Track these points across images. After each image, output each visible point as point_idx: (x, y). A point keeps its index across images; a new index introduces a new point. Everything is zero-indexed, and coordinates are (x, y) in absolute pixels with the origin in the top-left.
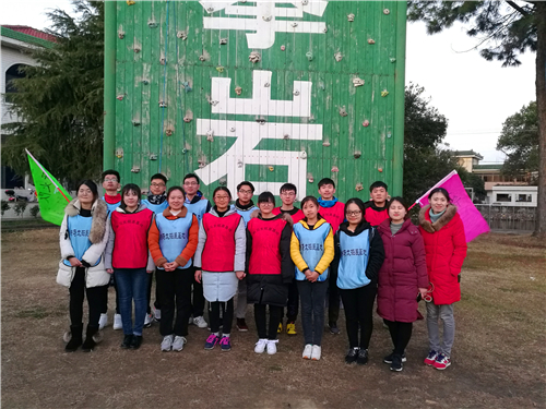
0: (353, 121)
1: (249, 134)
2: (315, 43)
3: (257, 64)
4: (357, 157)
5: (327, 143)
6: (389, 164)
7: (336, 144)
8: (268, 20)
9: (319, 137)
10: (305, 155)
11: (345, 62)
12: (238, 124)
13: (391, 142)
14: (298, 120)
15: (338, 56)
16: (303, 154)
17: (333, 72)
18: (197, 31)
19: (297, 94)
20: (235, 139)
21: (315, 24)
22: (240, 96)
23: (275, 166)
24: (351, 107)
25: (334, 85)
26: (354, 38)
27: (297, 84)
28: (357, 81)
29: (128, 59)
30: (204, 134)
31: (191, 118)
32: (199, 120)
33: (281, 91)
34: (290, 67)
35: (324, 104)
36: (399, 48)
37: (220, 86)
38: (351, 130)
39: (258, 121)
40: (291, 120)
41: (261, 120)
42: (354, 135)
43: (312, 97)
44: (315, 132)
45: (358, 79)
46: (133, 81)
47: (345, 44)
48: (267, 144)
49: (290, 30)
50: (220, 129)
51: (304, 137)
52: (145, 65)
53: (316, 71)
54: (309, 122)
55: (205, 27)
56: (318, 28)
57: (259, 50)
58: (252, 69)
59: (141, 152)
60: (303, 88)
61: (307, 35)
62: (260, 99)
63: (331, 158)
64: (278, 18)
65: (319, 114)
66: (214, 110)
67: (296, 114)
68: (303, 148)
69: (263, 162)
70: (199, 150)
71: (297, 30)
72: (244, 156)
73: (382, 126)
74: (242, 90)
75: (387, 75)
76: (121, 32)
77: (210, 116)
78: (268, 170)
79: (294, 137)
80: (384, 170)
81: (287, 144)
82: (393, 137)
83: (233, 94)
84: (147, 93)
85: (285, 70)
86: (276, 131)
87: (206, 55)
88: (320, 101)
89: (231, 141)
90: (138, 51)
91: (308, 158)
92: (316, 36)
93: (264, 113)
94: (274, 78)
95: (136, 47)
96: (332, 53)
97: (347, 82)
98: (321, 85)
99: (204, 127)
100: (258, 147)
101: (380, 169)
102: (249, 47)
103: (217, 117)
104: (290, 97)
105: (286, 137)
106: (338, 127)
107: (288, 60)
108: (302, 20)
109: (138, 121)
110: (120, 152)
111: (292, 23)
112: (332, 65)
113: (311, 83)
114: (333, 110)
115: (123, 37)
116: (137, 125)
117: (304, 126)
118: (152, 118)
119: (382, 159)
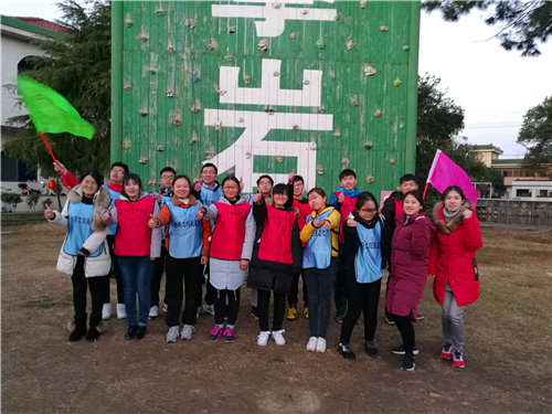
0: (364, 111)
1: (258, 124)
2: (325, 31)
3: (265, 53)
4: (368, 148)
5: (338, 134)
6: (401, 156)
7: (346, 135)
8: (278, 7)
9: (330, 127)
10: (315, 146)
11: (356, 50)
12: (247, 114)
13: (403, 133)
14: (308, 110)
15: (349, 44)
16: (313, 144)
17: (343, 61)
18: (205, 19)
19: (307, 83)
20: (243, 129)
21: (326, 11)
22: (248, 86)
23: (284, 158)
24: (362, 97)
25: (345, 74)
26: (366, 25)
27: (307, 73)
28: (368, 70)
29: (136, 48)
30: (212, 124)
31: (198, 107)
32: (207, 110)
33: (290, 81)
34: (300, 55)
35: (335, 94)
36: (412, 36)
37: (229, 75)
38: (362, 121)
39: (267, 111)
40: (301, 110)
41: (270, 110)
42: (365, 125)
43: (322, 86)
44: (325, 123)
45: (370, 68)
46: (141, 72)
47: (357, 32)
48: (276, 135)
49: (300, 17)
50: (228, 119)
51: (313, 128)
52: (152, 54)
53: (327, 60)
54: (319, 112)
55: (214, 15)
56: (329, 15)
57: (268, 38)
58: (261, 58)
59: (148, 143)
60: (313, 77)
61: (317, 22)
62: (270, 89)
63: (341, 149)
64: (288, 5)
65: (330, 103)
66: (222, 100)
67: (305, 104)
68: (313, 139)
69: (272, 153)
70: (207, 141)
71: (308, 18)
72: (252, 147)
73: (394, 116)
74: (251, 80)
75: (400, 64)
76: (128, 20)
77: (218, 106)
78: (276, 161)
79: (304, 127)
80: (396, 161)
81: (296, 135)
82: (405, 127)
83: (241, 84)
84: (154, 82)
85: (295, 59)
86: (285, 122)
87: (214, 44)
88: (330, 90)
89: (239, 131)
90: (145, 40)
91: (317, 149)
92: (327, 24)
93: (273, 103)
94: (283, 67)
95: (144, 35)
96: (343, 40)
97: (358, 71)
98: (332, 74)
99: (211, 117)
100: (267, 138)
101: (392, 161)
102: (259, 35)
103: (225, 107)
104: (299, 87)
105: (295, 127)
106: (348, 117)
107: (298, 48)
108: (312, 6)
109: (145, 111)
110: (127, 143)
111: (302, 10)
112: (343, 53)
113: (321, 72)
114: (344, 100)
115: (131, 25)
116: (144, 115)
117: (313, 116)
118: (160, 108)
119: (394, 150)
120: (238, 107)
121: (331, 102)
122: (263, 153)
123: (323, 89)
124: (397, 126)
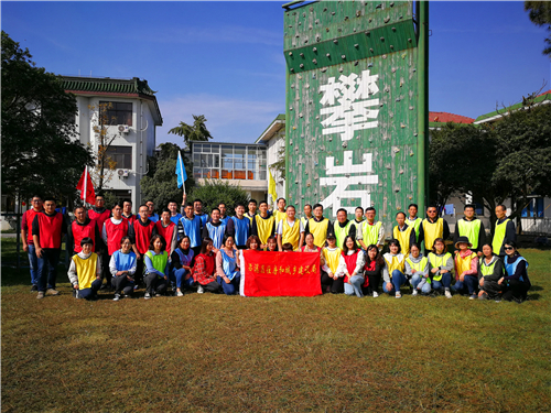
120: (334, 176)
121: (377, 169)
122: (345, 197)
123: (373, 163)
124: (413, 178)
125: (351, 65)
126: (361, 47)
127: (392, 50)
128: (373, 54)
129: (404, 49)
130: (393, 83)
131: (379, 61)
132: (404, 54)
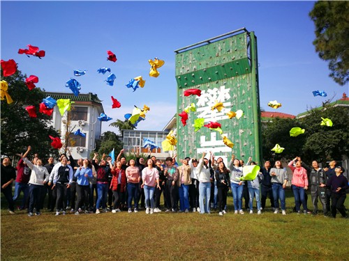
0: (241, 144)
2: (228, 122)
4: (243, 156)
7: (236, 152)
8: (214, 117)
9: (231, 151)
10: (227, 157)
11: (237, 126)
17: (233, 130)
24: (240, 140)
25: (234, 134)
28: (241, 131)
30: (199, 153)
32: (197, 149)
33: (219, 138)
36: (254, 118)
37: (203, 138)
38: (241, 147)
40: (222, 146)
51: (225, 151)
52: (185, 135)
53: (229, 130)
56: (227, 117)
58: (211, 132)
64: (217, 117)
68: (226, 154)
71: (223, 119)
73: (250, 145)
75: (251, 128)
81: (221, 154)
82: (255, 148)
83: (206, 140)
84: (186, 143)
86: (218, 150)
90: (183, 132)
93: (214, 145)
94: (216, 135)
97: (238, 132)
98: (230, 134)
103: (202, 147)
105: (221, 151)
108: (224, 115)
109: (184, 151)
111: (221, 117)
112: (233, 127)
117: (226, 148)
120: (205, 147)
124: (252, 148)
125: (214, 83)
126: (219, 73)
127: (237, 75)
128: (227, 77)
129: (244, 74)
130: (239, 93)
131: (230, 81)
132: (244, 77)
